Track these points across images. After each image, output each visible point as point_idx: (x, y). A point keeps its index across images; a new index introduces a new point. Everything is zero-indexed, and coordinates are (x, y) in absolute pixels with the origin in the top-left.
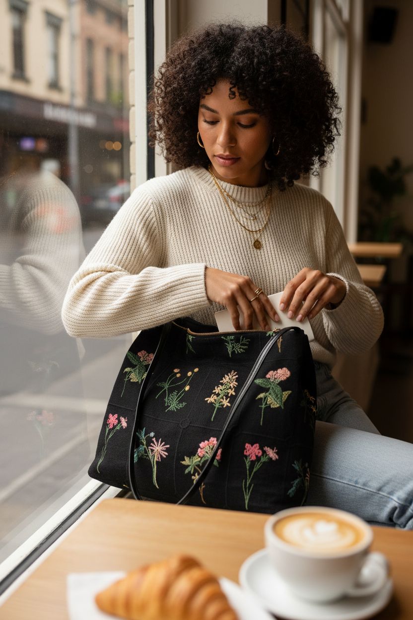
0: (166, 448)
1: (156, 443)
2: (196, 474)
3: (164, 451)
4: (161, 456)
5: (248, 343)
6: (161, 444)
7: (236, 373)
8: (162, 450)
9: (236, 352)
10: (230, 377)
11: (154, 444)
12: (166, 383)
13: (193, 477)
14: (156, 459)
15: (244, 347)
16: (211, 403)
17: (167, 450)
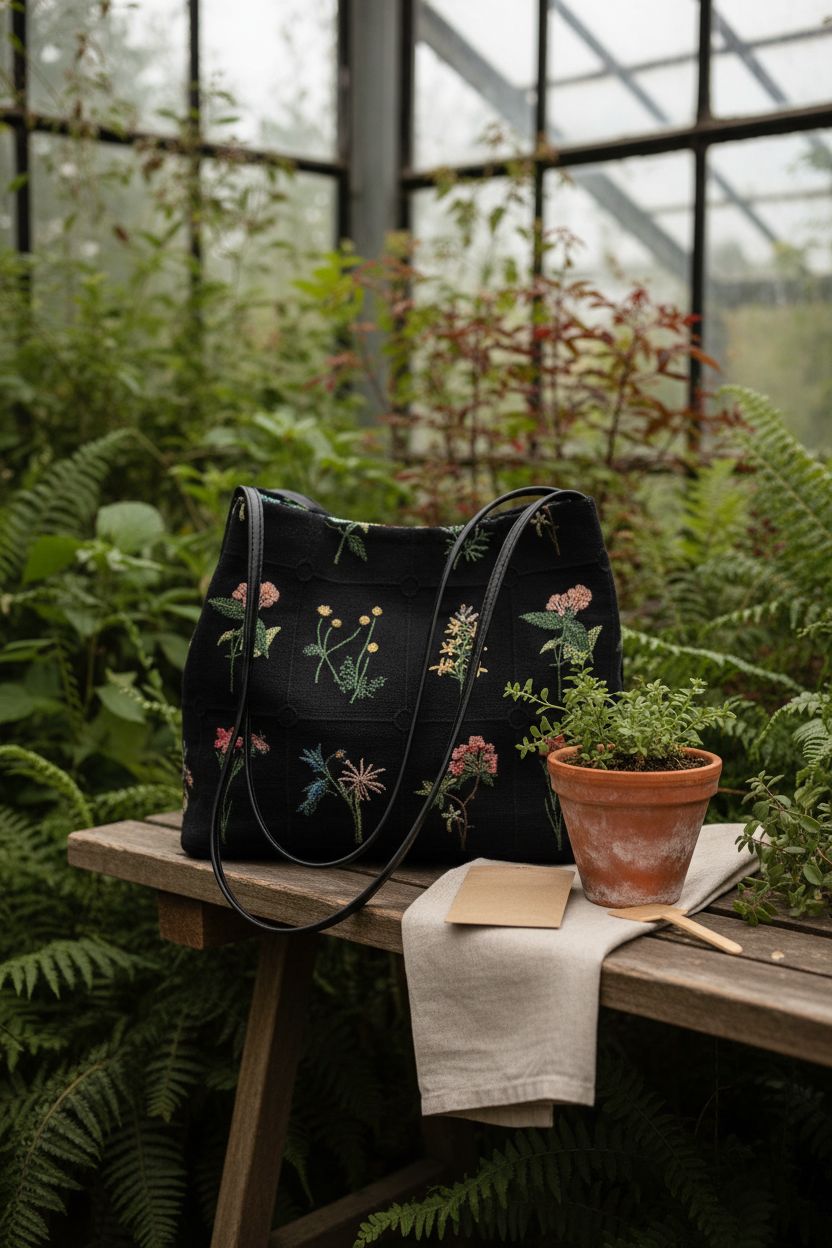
0: (379, 774)
1: (355, 771)
2: (451, 808)
3: (375, 780)
4: (369, 791)
5: (488, 540)
6: (365, 768)
7: (471, 608)
8: (370, 780)
9: (468, 558)
10: (463, 618)
11: (353, 772)
12: (316, 643)
13: (445, 815)
14: (359, 797)
15: (484, 548)
16: (447, 675)
17: (380, 778)
